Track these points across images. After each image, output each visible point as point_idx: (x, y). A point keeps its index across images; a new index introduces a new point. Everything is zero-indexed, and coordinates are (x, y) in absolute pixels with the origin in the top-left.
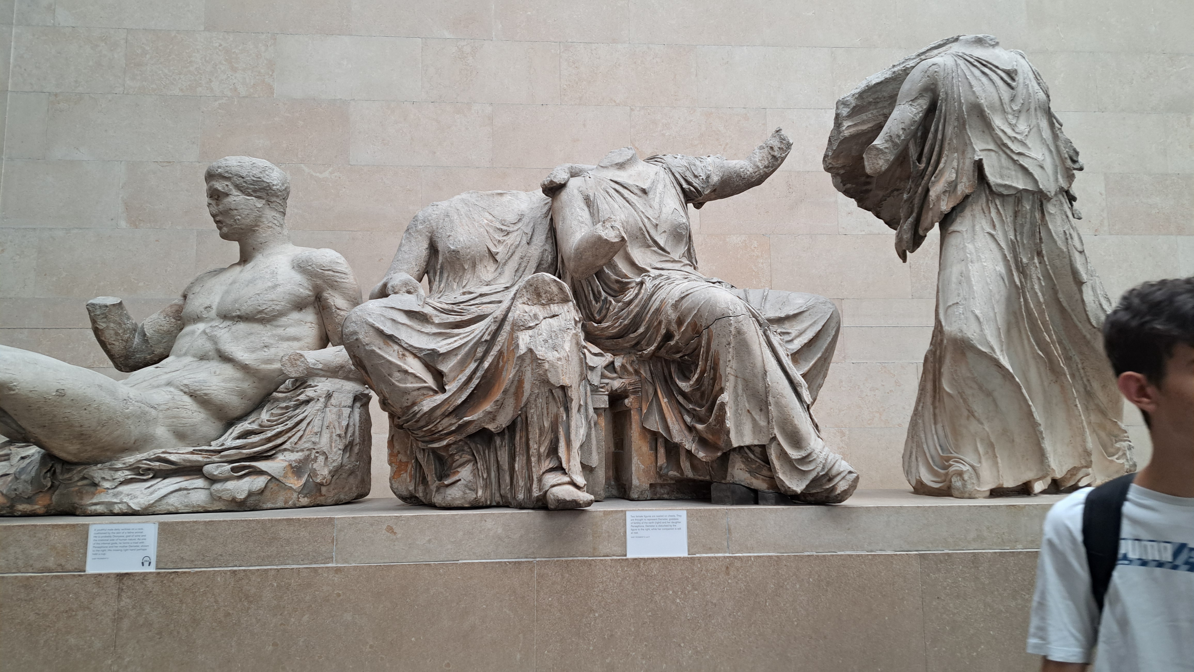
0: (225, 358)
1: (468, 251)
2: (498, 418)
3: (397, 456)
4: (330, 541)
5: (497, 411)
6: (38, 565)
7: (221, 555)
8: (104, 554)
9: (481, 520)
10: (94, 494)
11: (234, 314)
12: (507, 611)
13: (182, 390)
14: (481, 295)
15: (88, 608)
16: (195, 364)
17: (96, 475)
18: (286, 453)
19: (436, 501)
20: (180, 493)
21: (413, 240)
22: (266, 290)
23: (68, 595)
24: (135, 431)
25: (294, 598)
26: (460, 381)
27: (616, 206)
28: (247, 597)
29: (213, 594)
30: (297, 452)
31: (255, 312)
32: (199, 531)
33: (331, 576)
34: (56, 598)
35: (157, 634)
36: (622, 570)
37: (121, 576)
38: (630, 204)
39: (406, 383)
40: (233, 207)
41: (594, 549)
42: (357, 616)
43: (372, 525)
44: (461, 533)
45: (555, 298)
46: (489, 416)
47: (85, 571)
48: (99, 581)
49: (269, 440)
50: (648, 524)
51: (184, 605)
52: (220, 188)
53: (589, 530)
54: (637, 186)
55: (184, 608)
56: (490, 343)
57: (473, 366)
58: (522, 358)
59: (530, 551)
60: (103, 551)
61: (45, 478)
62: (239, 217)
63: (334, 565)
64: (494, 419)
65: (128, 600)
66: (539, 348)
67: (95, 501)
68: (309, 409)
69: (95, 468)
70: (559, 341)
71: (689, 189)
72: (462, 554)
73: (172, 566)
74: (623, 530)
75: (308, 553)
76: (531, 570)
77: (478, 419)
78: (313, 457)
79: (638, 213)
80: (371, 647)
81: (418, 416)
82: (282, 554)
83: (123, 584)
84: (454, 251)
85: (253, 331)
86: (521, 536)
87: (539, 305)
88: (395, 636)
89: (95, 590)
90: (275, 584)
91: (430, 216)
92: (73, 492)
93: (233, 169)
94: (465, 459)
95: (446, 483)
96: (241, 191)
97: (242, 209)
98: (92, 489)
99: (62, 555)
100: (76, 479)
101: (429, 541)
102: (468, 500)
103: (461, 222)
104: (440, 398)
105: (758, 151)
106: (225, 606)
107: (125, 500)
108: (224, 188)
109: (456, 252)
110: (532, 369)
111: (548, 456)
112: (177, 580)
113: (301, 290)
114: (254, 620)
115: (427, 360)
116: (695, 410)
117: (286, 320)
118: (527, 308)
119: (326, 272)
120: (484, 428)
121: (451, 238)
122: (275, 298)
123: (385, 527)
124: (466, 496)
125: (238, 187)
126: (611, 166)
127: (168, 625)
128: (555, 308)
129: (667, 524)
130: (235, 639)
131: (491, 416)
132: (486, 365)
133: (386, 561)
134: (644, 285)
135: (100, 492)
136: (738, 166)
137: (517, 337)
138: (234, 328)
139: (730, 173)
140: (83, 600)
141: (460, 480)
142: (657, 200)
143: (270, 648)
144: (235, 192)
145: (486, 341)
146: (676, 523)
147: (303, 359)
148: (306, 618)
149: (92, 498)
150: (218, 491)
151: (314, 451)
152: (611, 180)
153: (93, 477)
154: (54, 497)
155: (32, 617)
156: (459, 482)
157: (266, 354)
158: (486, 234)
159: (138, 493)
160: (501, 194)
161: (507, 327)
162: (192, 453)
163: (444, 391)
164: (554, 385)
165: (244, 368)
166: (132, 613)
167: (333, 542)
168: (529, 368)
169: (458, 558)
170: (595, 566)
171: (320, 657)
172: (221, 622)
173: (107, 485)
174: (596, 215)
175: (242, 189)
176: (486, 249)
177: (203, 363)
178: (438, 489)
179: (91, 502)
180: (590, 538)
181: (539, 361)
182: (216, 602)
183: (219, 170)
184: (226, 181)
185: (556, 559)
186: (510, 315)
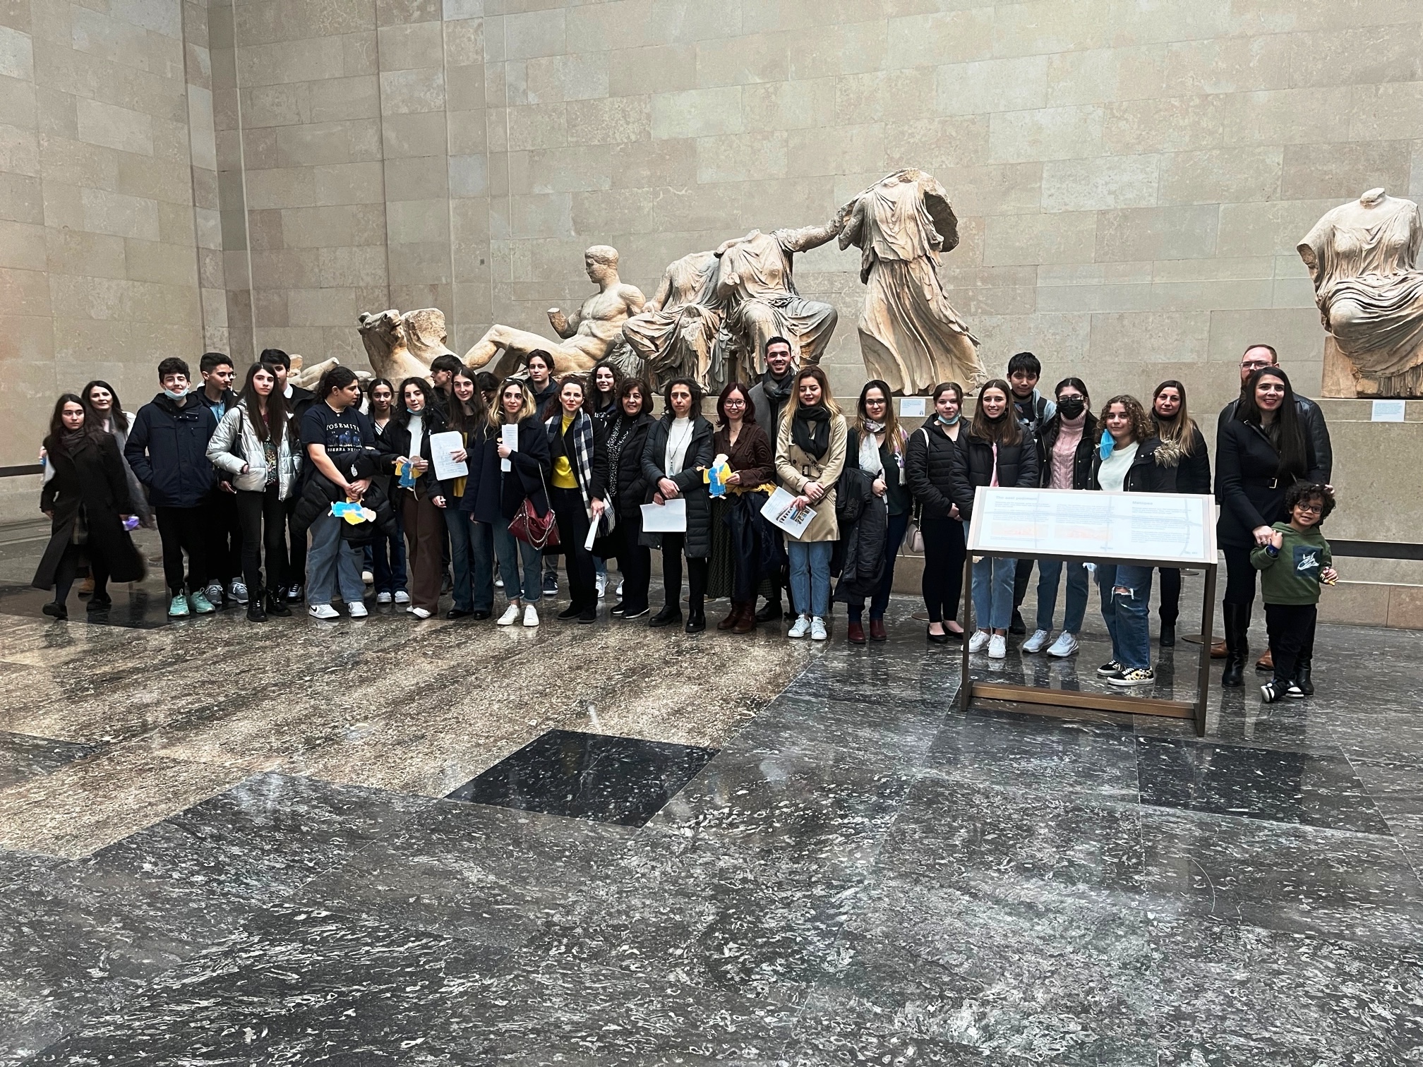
0: (595, 336)
1: (683, 287)
5: (674, 360)
11: (597, 317)
13: (580, 348)
16: (584, 338)
21: (664, 282)
22: (609, 306)
24: (565, 364)
26: (663, 348)
31: (603, 316)
38: (750, 263)
39: (644, 348)
40: (594, 270)
45: (696, 315)
54: (755, 253)
56: (674, 333)
57: (666, 342)
58: (683, 340)
62: (598, 273)
64: (675, 363)
68: (624, 356)
71: (786, 249)
77: (670, 362)
79: (751, 267)
85: (604, 324)
87: (690, 317)
91: (671, 272)
93: (594, 253)
96: (599, 262)
97: (599, 270)
103: (682, 273)
104: (657, 354)
108: (592, 262)
113: (621, 306)
115: (651, 339)
117: (616, 319)
118: (686, 319)
119: (630, 297)
120: (672, 366)
121: (676, 281)
122: (612, 309)
126: (747, 241)
132: (673, 341)
134: (741, 305)
136: (816, 233)
137: (681, 331)
138: (598, 323)
142: (765, 258)
144: (596, 263)
152: (744, 250)
158: (692, 278)
163: (658, 351)
164: (693, 350)
165: (601, 339)
168: (685, 344)
176: (691, 286)
177: (587, 337)
181: (686, 341)
183: (589, 254)
184: (592, 258)
186: (680, 322)
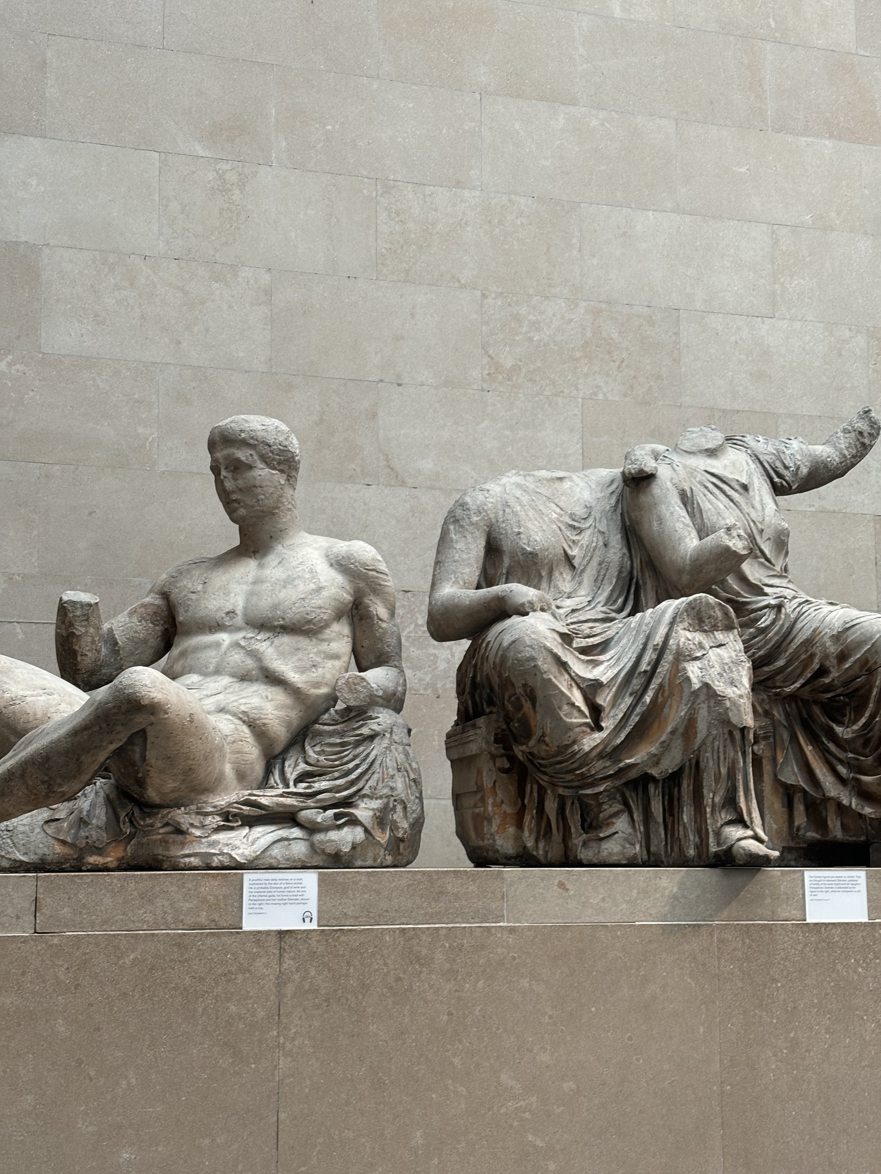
0: (274, 679)
1: (546, 553)
2: (662, 761)
3: (501, 806)
4: (500, 897)
5: (663, 753)
6: (190, 920)
7: (387, 911)
8: (261, 908)
9: (656, 878)
10: (183, 844)
11: (276, 623)
12: (689, 980)
13: (240, 719)
14: (573, 611)
15: (249, 971)
16: (237, 686)
17: (182, 820)
18: (365, 800)
19: (583, 857)
20: (281, 843)
21: (469, 536)
22: (311, 594)
23: (226, 956)
25: (468, 961)
26: (617, 717)
27: (722, 506)
28: (418, 959)
29: (382, 956)
30: (377, 799)
31: (303, 622)
32: (362, 883)
33: (505, 937)
34: (213, 959)
35: (325, 1001)
36: (803, 936)
37: (281, 934)
38: (734, 504)
39: (571, 718)
40: (258, 483)
41: (773, 912)
42: (534, 982)
43: (543, 880)
44: (636, 891)
45: (719, 625)
46: (654, 759)
47: (241, 928)
48: (259, 940)
49: (353, 783)
50: (828, 886)
51: (352, 968)
52: (243, 459)
53: (767, 891)
54: (737, 481)
55: (351, 971)
56: (649, 675)
57: (628, 700)
58: (695, 694)
59: (708, 913)
60: (260, 904)
61: (124, 824)
62: (263, 497)
63: (505, 924)
64: (657, 763)
65: (291, 962)
66: (716, 683)
67: (187, 852)
68: (377, 748)
69: (179, 811)
70: (735, 675)
71: (781, 483)
72: (638, 915)
73: (335, 922)
74: (801, 892)
75: (478, 910)
76: (711, 935)
77: (642, 762)
78: (391, 805)
79: (744, 516)
80: (550, 1017)
81: (578, 756)
82: (451, 911)
83: (285, 943)
84: (531, 553)
85: (300, 646)
86: (698, 896)
87: (701, 631)
88: (574, 1005)
89: (255, 950)
90: (447, 945)
91: (485, 504)
92: (156, 841)
93: (259, 434)
94: (616, 809)
95: (601, 835)
96: (266, 463)
97: (267, 486)
98: (180, 838)
99: (215, 909)
100: (159, 825)
101: (603, 900)
102: (627, 855)
103: (527, 515)
104: (598, 737)
105: (842, 434)
106: (396, 969)
107: (225, 851)
108: (247, 459)
109: (533, 555)
110: (709, 707)
111: (723, 807)
112: (343, 938)
113: (345, 595)
114: (427, 986)
115: (588, 691)
116: (858, 759)
117: (329, 632)
118: (689, 635)
119: (371, 573)
120: (646, 774)
121: (522, 536)
122: (322, 605)
123: (556, 882)
124: (625, 851)
125: (264, 458)
126: (700, 452)
127: (335, 991)
128: (720, 636)
129: (846, 886)
130: (408, 1007)
131: (655, 759)
132: (648, 699)
133: (559, 921)
134: (783, 610)
135: (191, 842)
136: (825, 455)
137: (685, 669)
138: (277, 641)
139: (818, 463)
140: (242, 962)
141: (617, 832)
142: (757, 498)
143: (446, 1017)
144: (260, 465)
145: (645, 672)
146: (856, 884)
147: (365, 684)
148: (481, 984)
149: (182, 849)
150: (321, 842)
151: (392, 799)
152: (706, 471)
153: (179, 823)
154: (129, 847)
155: (188, 980)
156: (617, 835)
157: (314, 675)
158: (559, 532)
159: (238, 843)
160: (560, 479)
161: (669, 657)
162: (281, 796)
163: (600, 729)
164: (735, 726)
165: (295, 692)
166: (296, 977)
167: (503, 898)
168: (705, 706)
169: (634, 920)
170: (776, 931)
171: (498, 1029)
172: (391, 988)
173: (198, 833)
174: (698, 516)
175: (268, 460)
176: (562, 552)
177: (245, 684)
178: (585, 844)
179: (182, 853)
180: (768, 900)
181: (719, 698)
182: (386, 964)
183: (243, 435)
184: (250, 449)
185: (736, 923)
186: (671, 642)
